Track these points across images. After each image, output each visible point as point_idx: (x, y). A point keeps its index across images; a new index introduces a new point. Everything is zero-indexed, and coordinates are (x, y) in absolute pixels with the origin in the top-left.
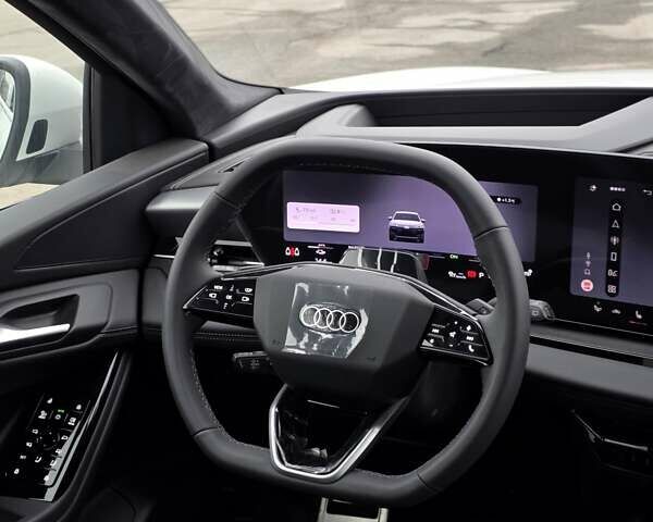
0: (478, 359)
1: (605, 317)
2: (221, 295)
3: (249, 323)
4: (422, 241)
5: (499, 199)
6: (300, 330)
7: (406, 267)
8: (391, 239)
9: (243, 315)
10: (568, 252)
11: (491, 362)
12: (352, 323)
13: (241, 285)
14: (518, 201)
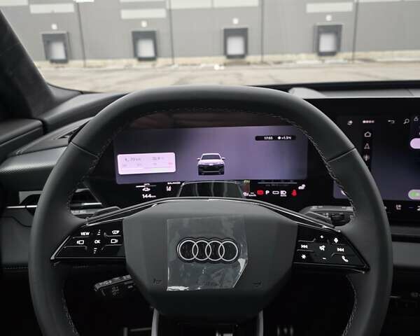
2: (89, 240)
4: (223, 173)
5: (279, 138)
8: (200, 174)
11: (368, 270)
13: (108, 228)
14: (293, 138)
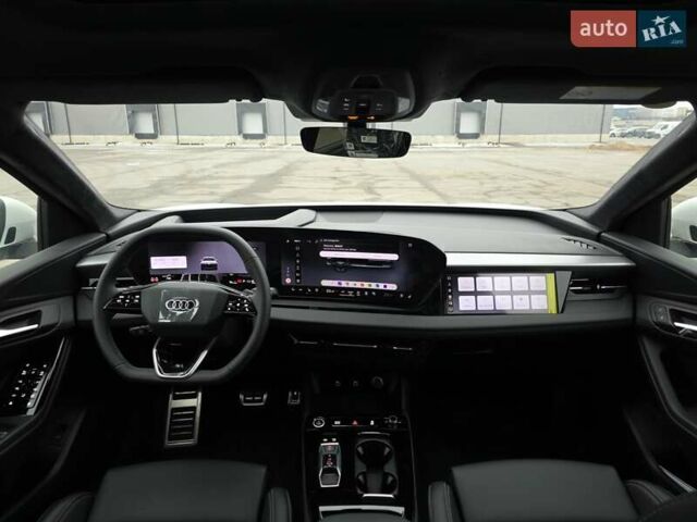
0: (251, 313)
1: (297, 292)
2: (123, 300)
3: (140, 312)
4: (216, 269)
6: (166, 313)
7: (212, 279)
8: (203, 269)
9: (136, 308)
10: (280, 269)
11: (256, 314)
12: (191, 305)
13: (134, 294)
